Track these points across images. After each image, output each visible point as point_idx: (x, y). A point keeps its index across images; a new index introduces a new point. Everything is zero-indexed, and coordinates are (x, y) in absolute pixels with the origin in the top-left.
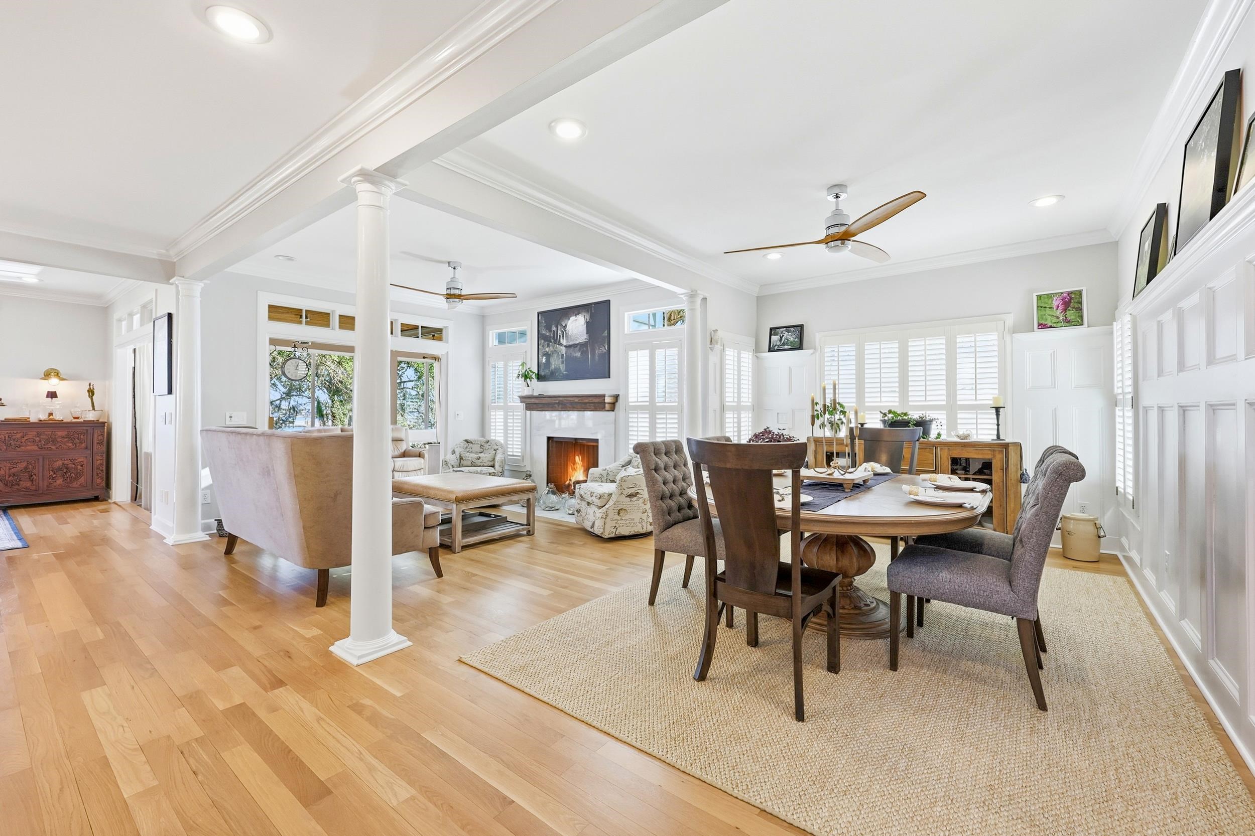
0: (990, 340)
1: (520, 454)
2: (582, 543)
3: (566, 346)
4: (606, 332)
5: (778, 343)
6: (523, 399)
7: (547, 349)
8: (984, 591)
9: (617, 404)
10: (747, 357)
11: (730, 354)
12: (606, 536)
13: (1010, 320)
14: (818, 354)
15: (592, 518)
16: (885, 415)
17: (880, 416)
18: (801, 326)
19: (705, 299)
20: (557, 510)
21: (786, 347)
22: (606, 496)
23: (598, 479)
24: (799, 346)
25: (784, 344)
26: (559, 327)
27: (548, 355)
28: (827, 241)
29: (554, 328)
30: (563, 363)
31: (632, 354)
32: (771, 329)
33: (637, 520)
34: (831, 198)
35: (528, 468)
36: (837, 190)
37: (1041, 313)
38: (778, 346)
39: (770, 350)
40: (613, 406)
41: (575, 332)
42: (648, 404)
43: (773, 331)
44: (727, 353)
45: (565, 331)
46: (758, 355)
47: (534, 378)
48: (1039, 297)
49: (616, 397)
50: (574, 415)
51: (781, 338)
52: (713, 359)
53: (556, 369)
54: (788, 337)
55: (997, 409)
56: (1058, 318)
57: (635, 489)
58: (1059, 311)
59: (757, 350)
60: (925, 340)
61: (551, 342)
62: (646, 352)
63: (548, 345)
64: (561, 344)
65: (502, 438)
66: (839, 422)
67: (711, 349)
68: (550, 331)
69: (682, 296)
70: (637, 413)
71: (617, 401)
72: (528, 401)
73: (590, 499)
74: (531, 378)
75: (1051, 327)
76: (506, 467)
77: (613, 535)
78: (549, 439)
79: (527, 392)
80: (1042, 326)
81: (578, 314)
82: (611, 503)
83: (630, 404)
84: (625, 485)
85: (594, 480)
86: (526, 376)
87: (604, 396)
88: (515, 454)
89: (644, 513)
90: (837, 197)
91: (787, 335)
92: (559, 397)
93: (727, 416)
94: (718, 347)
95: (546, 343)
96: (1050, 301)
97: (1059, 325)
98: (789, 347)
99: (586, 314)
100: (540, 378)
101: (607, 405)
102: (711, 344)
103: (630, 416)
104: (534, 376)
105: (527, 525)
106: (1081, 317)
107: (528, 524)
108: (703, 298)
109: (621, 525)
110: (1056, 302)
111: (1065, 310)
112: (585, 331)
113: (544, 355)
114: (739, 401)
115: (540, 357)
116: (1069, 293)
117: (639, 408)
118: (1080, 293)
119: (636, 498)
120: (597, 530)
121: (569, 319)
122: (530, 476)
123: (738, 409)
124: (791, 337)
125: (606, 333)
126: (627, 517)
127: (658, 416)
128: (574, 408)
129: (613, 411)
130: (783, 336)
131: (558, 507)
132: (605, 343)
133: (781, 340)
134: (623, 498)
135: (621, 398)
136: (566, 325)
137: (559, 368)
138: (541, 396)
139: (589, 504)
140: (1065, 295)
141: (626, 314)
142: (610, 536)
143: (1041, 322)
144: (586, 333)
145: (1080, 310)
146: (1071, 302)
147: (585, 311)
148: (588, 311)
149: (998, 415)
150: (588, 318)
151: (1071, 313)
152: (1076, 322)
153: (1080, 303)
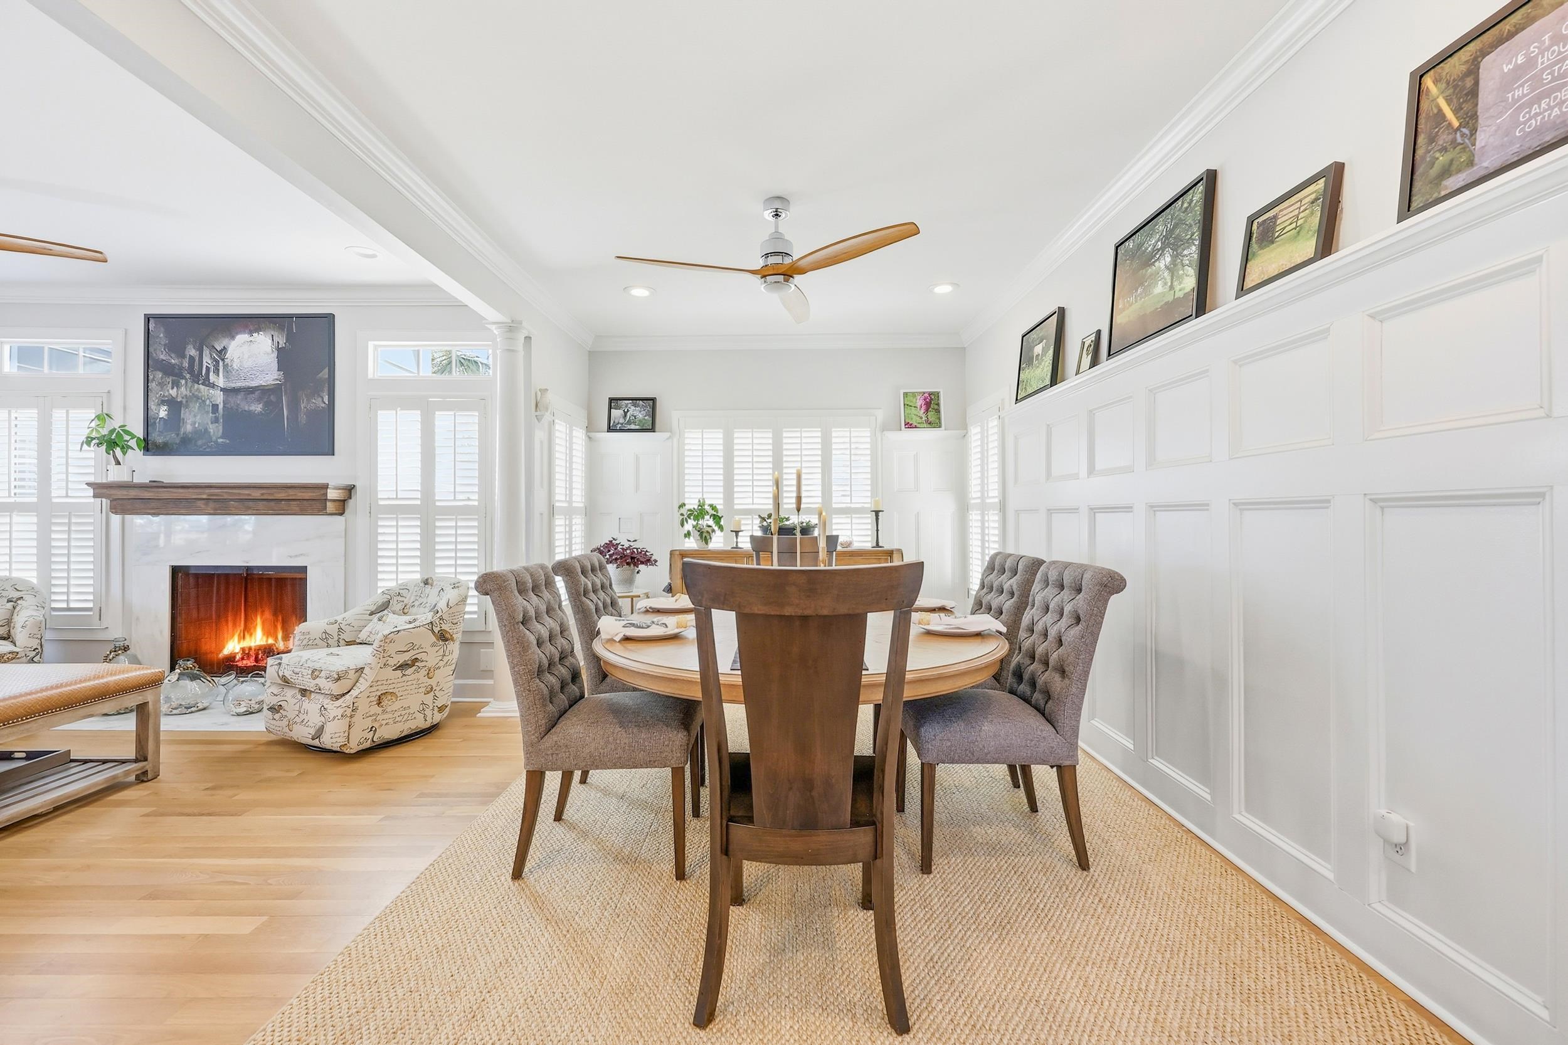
0: (863, 437)
1: (90, 605)
2: (296, 774)
3: (222, 389)
4: (326, 370)
5: (622, 421)
6: (100, 489)
7: (173, 392)
8: (1032, 741)
9: (351, 503)
10: (579, 435)
11: (560, 428)
12: (353, 747)
13: (880, 415)
14: (675, 440)
15: (315, 720)
16: (764, 519)
17: (757, 521)
18: (653, 400)
19: (528, 339)
20: (204, 709)
21: (633, 427)
22: (352, 673)
23: (318, 641)
24: (651, 428)
25: (629, 423)
26: (206, 352)
27: (174, 405)
28: (763, 273)
29: (192, 352)
30: (216, 420)
31: (385, 417)
32: (611, 400)
33: (415, 707)
34: (768, 215)
35: (116, 633)
36: (778, 206)
37: (908, 411)
38: (622, 424)
39: (610, 429)
40: (342, 506)
41: (248, 364)
42: (418, 502)
43: (613, 402)
44: (557, 427)
45: (223, 360)
46: (592, 434)
47: (135, 447)
48: (906, 394)
49: (350, 490)
50: (249, 523)
51: (626, 413)
52: (540, 435)
53: (196, 431)
54: (636, 413)
55: (877, 513)
56: (921, 418)
57: (412, 653)
58: (922, 411)
59: (590, 428)
60: (801, 431)
61: (184, 378)
62: (416, 415)
63: (176, 384)
64: (213, 386)
65: (35, 574)
66: (709, 530)
67: (539, 418)
68: (182, 355)
69: (493, 327)
70: (397, 519)
71: (350, 498)
72: (120, 494)
73: (310, 684)
74: (125, 449)
75: (916, 427)
76: (48, 635)
77: (368, 745)
78: (175, 571)
79: (116, 475)
80: (909, 426)
81: (258, 330)
82: (363, 685)
83: (381, 503)
84: (392, 649)
85: (310, 644)
86: (113, 443)
87: (325, 487)
88: (72, 605)
89: (428, 692)
90: (777, 215)
91: (633, 411)
92: (210, 486)
93: (557, 522)
94: (547, 417)
95: (170, 379)
96: (914, 400)
97: (922, 426)
98: (637, 427)
99: (276, 334)
100: (149, 446)
101: (329, 504)
102: (536, 411)
103: (380, 523)
104: (133, 443)
105: (136, 761)
106: (939, 419)
107: (141, 757)
108: (526, 338)
109: (384, 722)
110: (920, 402)
111: (927, 410)
112: (275, 365)
113: (163, 402)
114: (570, 502)
115: (152, 406)
116: (930, 394)
117: (398, 511)
118: (937, 394)
119: (414, 668)
120: (329, 740)
121: (233, 338)
122: (126, 649)
123: (569, 512)
124: (639, 413)
125: (325, 373)
126: (397, 705)
127: (438, 524)
128: (249, 508)
129: (341, 514)
130: (628, 411)
131: (205, 705)
132: (323, 391)
133: (625, 416)
134: (389, 673)
135: (359, 495)
136: (225, 349)
137: (206, 430)
138: (155, 485)
139: (304, 692)
140: (926, 395)
141: (371, 344)
142: (361, 747)
143: (907, 421)
144: (277, 369)
145: (938, 411)
146: (931, 402)
147: (274, 328)
148: (281, 328)
149: (877, 519)
150: (282, 342)
151: (931, 414)
152: (935, 424)
153: (938, 404)
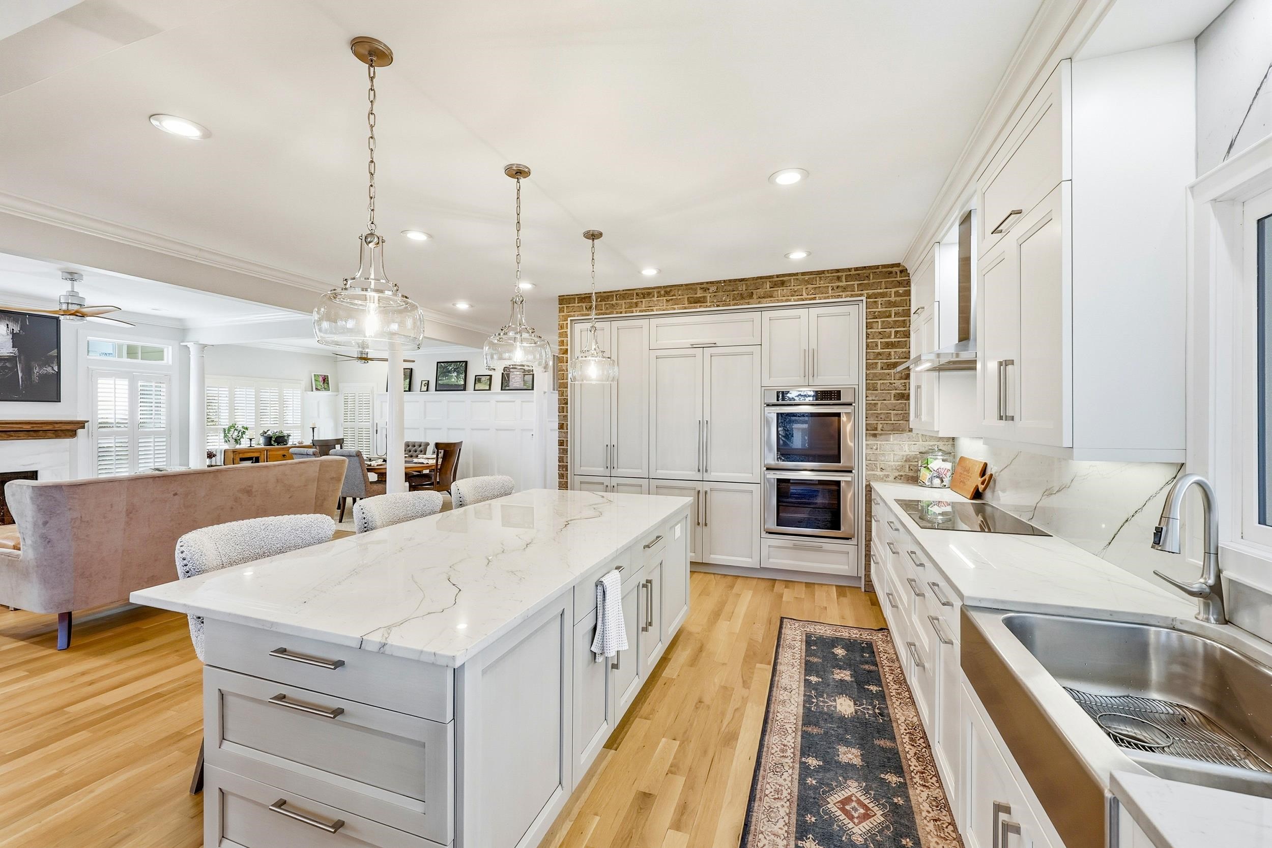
4: (56, 351)
13: (305, 384)
16: (265, 432)
31: (103, 383)
37: (316, 383)
40: (73, 433)
48: (315, 376)
55: (313, 428)
56: (322, 386)
58: (322, 383)
62: (124, 382)
66: (239, 438)
75: (320, 390)
80: (317, 389)
83: (101, 430)
96: (319, 378)
97: (322, 390)
99: (11, 324)
103: (100, 442)
106: (329, 387)
110: (321, 379)
111: (324, 383)
112: (10, 344)
116: (325, 376)
117: (115, 436)
118: (327, 376)
125: (54, 353)
127: (140, 441)
132: (52, 364)
140: (323, 376)
143: (316, 387)
144: (12, 346)
145: (328, 384)
146: (325, 380)
147: (9, 320)
148: (16, 321)
149: (313, 431)
150: (17, 329)
151: (326, 384)
152: (327, 389)
153: (328, 381)
